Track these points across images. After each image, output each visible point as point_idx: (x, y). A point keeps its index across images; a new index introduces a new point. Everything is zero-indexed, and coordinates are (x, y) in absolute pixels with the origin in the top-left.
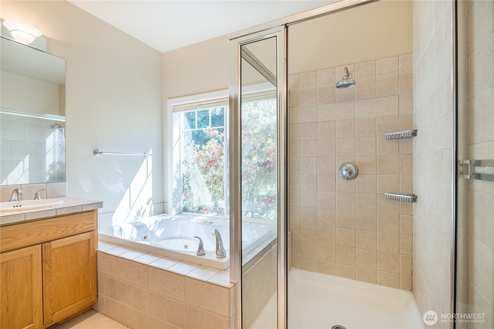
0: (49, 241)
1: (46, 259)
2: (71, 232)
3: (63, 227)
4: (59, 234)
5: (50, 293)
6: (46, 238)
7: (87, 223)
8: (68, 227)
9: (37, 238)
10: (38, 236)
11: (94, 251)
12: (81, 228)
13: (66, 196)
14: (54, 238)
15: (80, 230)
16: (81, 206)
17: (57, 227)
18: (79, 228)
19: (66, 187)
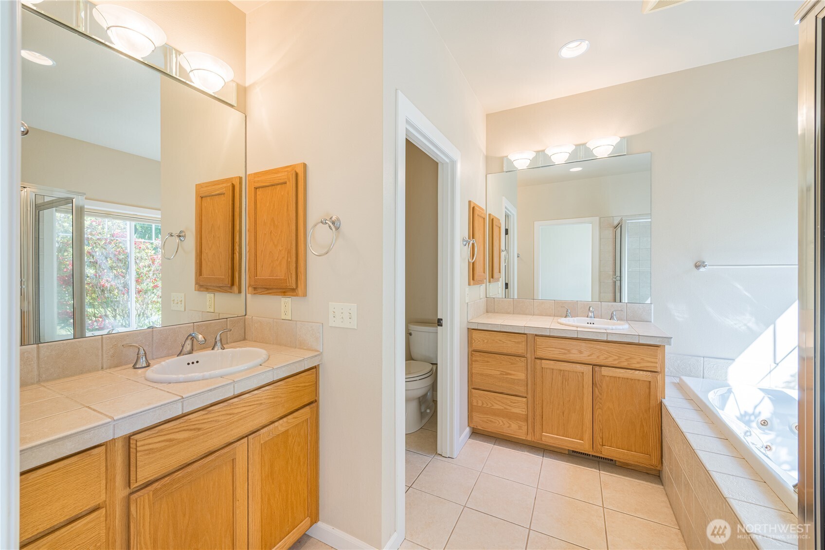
0: (601, 366)
1: (596, 384)
2: (625, 364)
3: (616, 356)
4: (610, 362)
5: (600, 421)
6: (596, 361)
7: (646, 359)
8: (620, 357)
9: (588, 358)
10: (589, 356)
11: (657, 400)
12: (638, 363)
13: (651, 322)
14: (605, 364)
15: (637, 366)
16: (638, 336)
17: (609, 353)
18: (636, 363)
19: (651, 310)
